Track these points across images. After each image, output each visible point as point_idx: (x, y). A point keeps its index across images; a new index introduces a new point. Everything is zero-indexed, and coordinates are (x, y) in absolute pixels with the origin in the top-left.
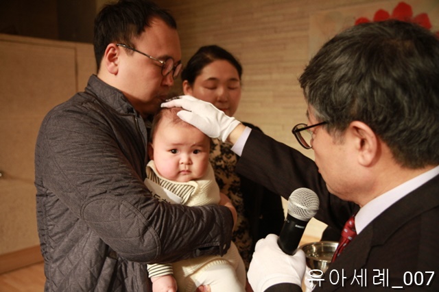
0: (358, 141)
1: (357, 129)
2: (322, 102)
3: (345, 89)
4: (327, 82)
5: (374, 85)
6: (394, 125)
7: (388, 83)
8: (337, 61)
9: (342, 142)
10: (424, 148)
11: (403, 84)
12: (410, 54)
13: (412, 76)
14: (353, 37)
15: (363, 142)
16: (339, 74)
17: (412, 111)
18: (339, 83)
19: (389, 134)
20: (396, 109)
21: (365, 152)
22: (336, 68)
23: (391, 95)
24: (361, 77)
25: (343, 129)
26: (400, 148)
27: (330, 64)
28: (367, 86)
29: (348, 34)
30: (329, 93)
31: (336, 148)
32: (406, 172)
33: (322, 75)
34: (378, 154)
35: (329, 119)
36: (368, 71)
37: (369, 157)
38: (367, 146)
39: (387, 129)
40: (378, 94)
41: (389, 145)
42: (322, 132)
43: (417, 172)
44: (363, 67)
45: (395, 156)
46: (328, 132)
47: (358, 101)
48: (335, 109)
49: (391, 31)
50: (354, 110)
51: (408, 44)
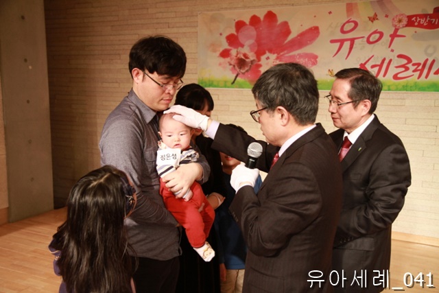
0: (280, 115)
1: (279, 109)
2: (264, 99)
3: (273, 92)
4: (266, 90)
5: (285, 90)
6: (294, 107)
7: (291, 89)
8: (270, 81)
9: (273, 116)
10: (307, 116)
11: (296, 90)
12: (298, 77)
13: (300, 86)
14: (275, 71)
15: (282, 115)
16: (271, 86)
17: (301, 101)
18: (271, 90)
19: (293, 110)
20: (295, 100)
21: (284, 120)
22: (269, 84)
23: (292, 94)
24: (280, 88)
25: (274, 110)
26: (297, 117)
27: (267, 82)
28: (283, 91)
29: (273, 69)
30: (267, 95)
31: (271, 119)
32: (301, 127)
33: (263, 87)
34: (289, 120)
35: (267, 106)
36: (283, 85)
37: (285, 122)
38: (284, 117)
39: (292, 108)
40: (287, 94)
41: (293, 116)
42: (264, 112)
43: (305, 127)
44: (280, 83)
45: (296, 120)
46: (267, 112)
47: (279, 97)
48: (270, 101)
49: (291, 68)
50: (278, 101)
51: (298, 73)
